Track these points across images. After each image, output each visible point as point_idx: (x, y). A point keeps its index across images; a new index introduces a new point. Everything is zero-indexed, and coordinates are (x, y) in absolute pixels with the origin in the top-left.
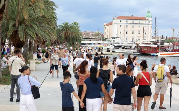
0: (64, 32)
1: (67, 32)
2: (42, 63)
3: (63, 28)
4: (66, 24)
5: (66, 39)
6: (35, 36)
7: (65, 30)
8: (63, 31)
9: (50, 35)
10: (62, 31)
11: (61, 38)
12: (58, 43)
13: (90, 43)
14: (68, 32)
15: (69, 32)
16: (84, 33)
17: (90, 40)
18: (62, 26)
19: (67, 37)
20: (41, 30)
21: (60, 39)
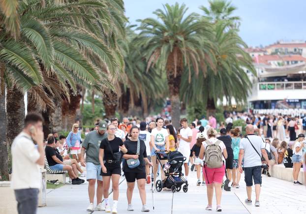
0: (164, 50)
1: (180, 53)
2: (66, 184)
3: (157, 33)
4: (174, 13)
5: (176, 83)
6: (40, 71)
7: (167, 41)
8: (159, 49)
9: (94, 67)
10: (153, 49)
11: (151, 79)
12: (138, 103)
13: (301, 101)
14: (183, 49)
15: (188, 52)
16: (269, 51)
17: (298, 87)
18: (156, 24)
19: (179, 77)
20: (56, 49)
21: (146, 84)
